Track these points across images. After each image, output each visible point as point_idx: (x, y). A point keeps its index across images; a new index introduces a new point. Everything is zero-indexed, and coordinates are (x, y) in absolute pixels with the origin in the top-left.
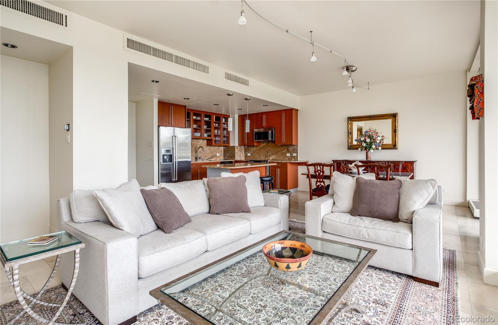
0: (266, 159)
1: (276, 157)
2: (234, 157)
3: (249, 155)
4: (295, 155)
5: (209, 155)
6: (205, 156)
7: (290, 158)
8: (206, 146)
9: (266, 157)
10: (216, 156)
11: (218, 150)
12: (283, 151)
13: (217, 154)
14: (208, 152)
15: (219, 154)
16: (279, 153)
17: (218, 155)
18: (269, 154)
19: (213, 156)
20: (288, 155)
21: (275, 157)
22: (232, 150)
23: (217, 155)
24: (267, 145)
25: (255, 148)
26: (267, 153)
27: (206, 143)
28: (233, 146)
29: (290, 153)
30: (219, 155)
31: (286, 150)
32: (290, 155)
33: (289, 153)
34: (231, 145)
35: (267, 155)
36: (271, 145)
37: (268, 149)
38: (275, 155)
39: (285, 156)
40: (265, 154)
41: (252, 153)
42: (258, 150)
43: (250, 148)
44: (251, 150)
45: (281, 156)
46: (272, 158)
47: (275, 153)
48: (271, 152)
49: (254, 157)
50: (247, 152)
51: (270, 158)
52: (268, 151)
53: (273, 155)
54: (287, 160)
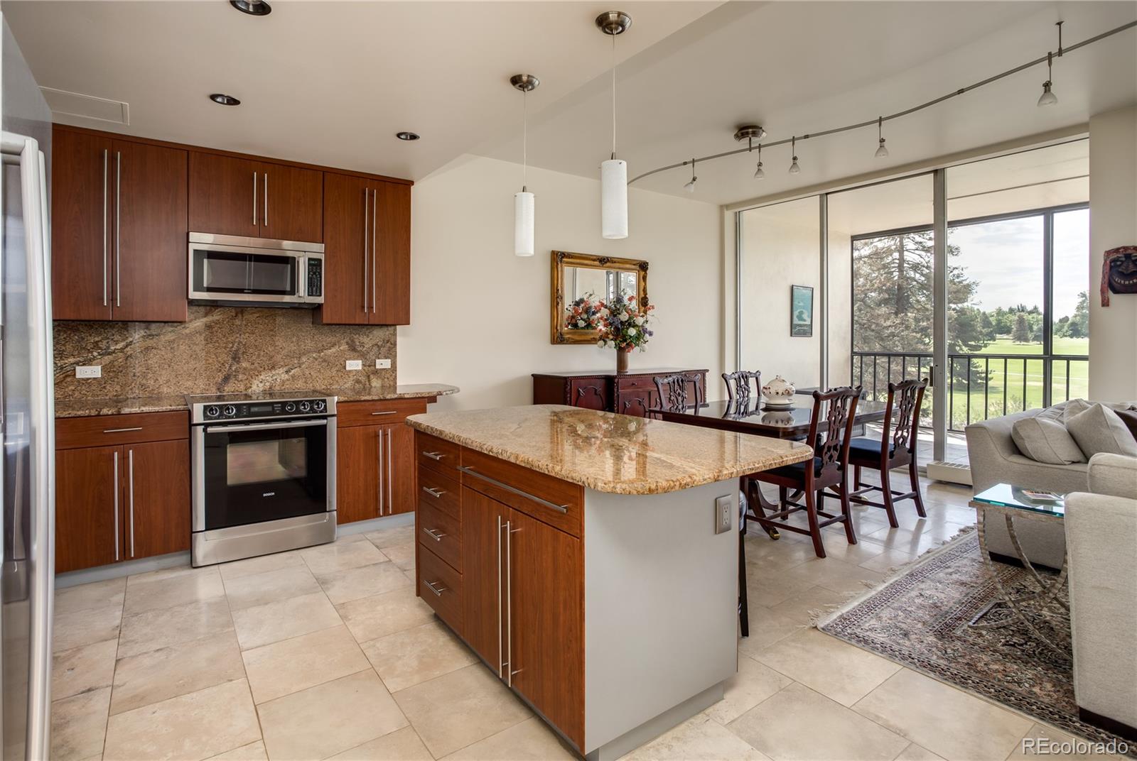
1: (293, 377)
3: (88, 372)
4: (382, 364)
7: (363, 379)
9: (226, 379)
12: (329, 352)
16: (304, 359)
18: (244, 365)
20: (354, 365)
21: (286, 377)
24: (238, 322)
25: (142, 333)
26: (236, 358)
29: (362, 356)
31: (344, 347)
32: (363, 365)
33: (357, 359)
35: (233, 369)
36: (260, 322)
37: (240, 342)
38: (285, 369)
39: (338, 371)
40: (217, 366)
41: (116, 363)
42: (169, 348)
43: (101, 334)
44: (108, 348)
45: (319, 371)
46: (268, 384)
47: (286, 361)
48: (262, 353)
49: (133, 385)
50: (72, 360)
51: (256, 382)
52: (242, 350)
53: (270, 370)
54: (346, 386)
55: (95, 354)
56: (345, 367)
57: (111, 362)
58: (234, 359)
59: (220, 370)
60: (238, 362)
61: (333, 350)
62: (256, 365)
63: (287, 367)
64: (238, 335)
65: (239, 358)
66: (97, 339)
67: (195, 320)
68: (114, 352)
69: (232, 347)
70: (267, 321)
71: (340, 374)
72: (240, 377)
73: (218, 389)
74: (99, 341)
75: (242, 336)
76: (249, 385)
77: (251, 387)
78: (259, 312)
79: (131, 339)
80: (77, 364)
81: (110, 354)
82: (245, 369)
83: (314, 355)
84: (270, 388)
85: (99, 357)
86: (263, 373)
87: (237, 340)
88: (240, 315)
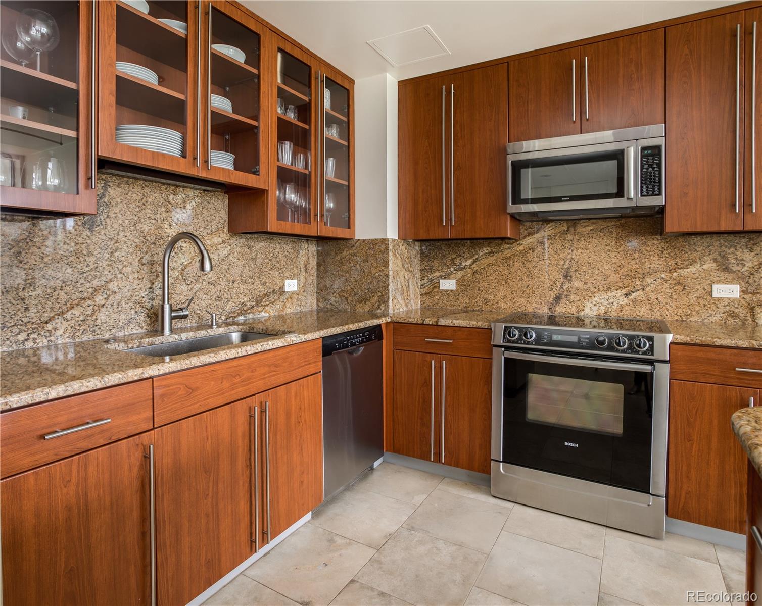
0: (560, 309)
1: (634, 301)
2: (384, 300)
3: (448, 285)
5: (242, 287)
6: (219, 299)
7: (742, 312)
8: (225, 236)
9: (558, 299)
10: (282, 292)
11: (292, 261)
12: (685, 272)
13: (287, 282)
14: (236, 272)
15: (295, 282)
16: (649, 280)
17: (291, 285)
18: (577, 284)
19: (266, 295)
20: (727, 291)
21: (624, 301)
22: (366, 261)
23: (286, 289)
24: (569, 237)
25: (485, 250)
27: (224, 214)
28: (374, 243)
29: (741, 279)
30: (295, 289)
31: (709, 265)
32: (742, 292)
33: (731, 283)
34: (363, 230)
35: (565, 288)
36: (594, 235)
37: (572, 259)
38: (624, 291)
39: (698, 298)
40: (549, 285)
41: (466, 278)
42: (506, 265)
43: (455, 252)
44: (461, 263)
45: (671, 297)
46: (603, 308)
47: (625, 281)
48: (597, 272)
49: (478, 298)
50: (437, 274)
51: (589, 305)
52: (575, 267)
53: (605, 291)
54: (713, 319)
55: (452, 269)
56: (710, 294)
57: (463, 277)
58: (566, 277)
59: (552, 289)
60: (570, 281)
61: (692, 269)
62: (589, 285)
63: (626, 290)
64: (570, 251)
65: (571, 277)
66: (453, 257)
67: (528, 236)
68: (464, 268)
69: (564, 264)
70: (602, 234)
71: (702, 302)
72: (572, 297)
73: (549, 309)
74: (454, 258)
75: (575, 252)
76: (581, 307)
77: (583, 310)
78: (593, 224)
79: (477, 256)
80: (441, 277)
81: (462, 269)
82: (577, 289)
83: (663, 276)
84: (606, 313)
85: (455, 272)
86: (597, 295)
87: (569, 257)
88: (572, 229)
